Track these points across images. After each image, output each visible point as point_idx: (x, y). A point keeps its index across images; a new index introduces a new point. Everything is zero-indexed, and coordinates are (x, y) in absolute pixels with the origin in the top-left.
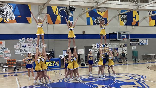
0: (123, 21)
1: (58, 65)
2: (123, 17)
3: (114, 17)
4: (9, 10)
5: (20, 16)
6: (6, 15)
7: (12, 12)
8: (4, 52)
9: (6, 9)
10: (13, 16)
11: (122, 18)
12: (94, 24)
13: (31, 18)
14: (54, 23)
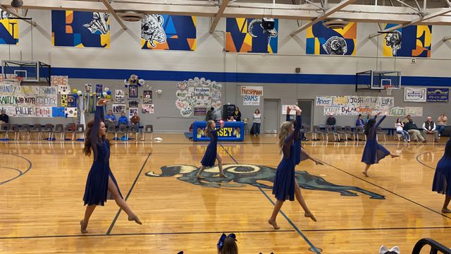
0: (392, 47)
1: (238, 136)
2: (392, 39)
3: (370, 38)
4: (156, 24)
5: (176, 37)
6: (152, 34)
7: (161, 29)
9: (152, 23)
10: (163, 37)
11: (389, 39)
12: (322, 52)
13: (196, 40)
14: (238, 51)
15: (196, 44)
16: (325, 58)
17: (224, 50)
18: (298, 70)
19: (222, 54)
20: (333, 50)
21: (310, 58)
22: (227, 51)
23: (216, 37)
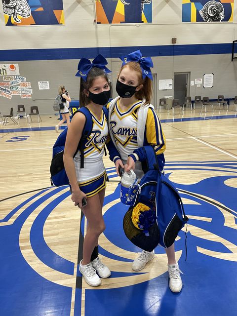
5: (41, 9)
6: (14, 8)
8: (19, 85)
10: (27, 10)
12: (199, 19)
13: (63, 11)
14: (110, 22)
15: (64, 16)
16: (202, 26)
17: (95, 21)
18: (174, 40)
19: (93, 27)
20: (210, 17)
21: (186, 26)
22: (98, 23)
23: (85, 7)
